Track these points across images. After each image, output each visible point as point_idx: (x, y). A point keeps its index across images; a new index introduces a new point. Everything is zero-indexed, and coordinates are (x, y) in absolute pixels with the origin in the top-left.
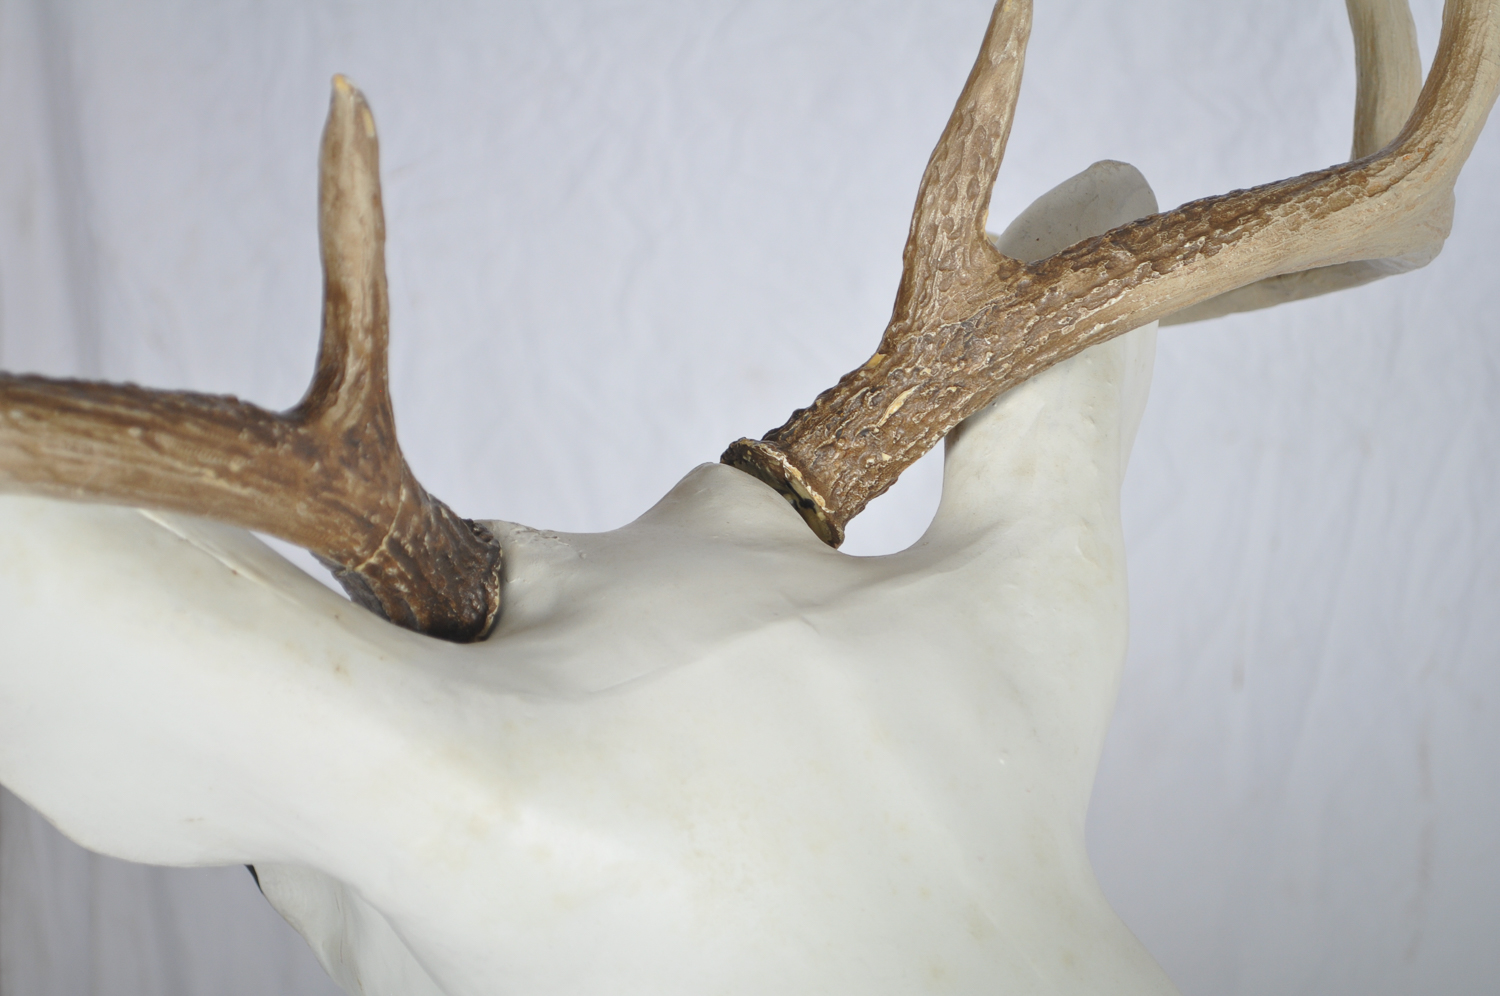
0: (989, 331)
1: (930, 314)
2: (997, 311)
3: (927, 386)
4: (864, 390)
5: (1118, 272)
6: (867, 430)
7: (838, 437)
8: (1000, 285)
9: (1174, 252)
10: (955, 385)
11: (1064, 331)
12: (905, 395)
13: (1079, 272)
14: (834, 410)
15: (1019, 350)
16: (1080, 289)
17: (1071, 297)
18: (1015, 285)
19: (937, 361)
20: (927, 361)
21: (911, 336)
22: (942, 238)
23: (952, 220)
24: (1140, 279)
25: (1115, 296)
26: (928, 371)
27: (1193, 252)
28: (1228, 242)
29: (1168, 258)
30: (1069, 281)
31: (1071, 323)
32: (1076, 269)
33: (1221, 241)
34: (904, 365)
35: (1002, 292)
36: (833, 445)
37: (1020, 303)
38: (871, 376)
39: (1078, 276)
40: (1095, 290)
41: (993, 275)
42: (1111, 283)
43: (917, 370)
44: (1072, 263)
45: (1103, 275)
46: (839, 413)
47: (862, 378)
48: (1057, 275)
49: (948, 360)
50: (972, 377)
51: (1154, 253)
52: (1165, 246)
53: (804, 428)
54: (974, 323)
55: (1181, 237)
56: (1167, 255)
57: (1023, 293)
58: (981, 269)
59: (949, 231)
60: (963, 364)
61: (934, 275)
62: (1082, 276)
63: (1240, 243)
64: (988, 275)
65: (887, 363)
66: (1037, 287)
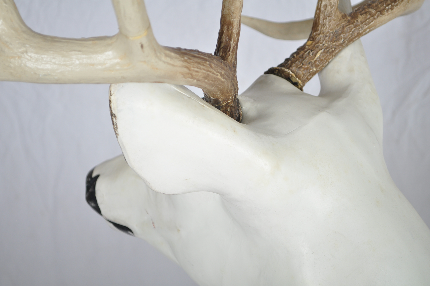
0: (342, 33)
1: (326, 29)
2: (343, 27)
3: (326, 49)
4: (309, 51)
5: (372, 15)
6: (310, 62)
7: (303, 64)
8: (343, 20)
9: (384, 9)
10: (334, 48)
11: (361, 32)
12: (320, 52)
13: (363, 16)
14: (300, 57)
15: (350, 38)
16: (363, 20)
17: (362, 23)
18: (347, 20)
19: (329, 42)
20: (326, 42)
21: (321, 35)
22: (329, 8)
23: (331, 3)
24: (377, 17)
25: (372, 22)
26: (326, 45)
27: (389, 9)
28: (396, 6)
29: (383, 11)
30: (361, 18)
31: (362, 29)
32: (361, 15)
33: (394, 6)
34: (319, 43)
35: (344, 22)
36: (301, 67)
37: (349, 25)
38: (309, 47)
39: (362, 17)
40: (368, 20)
41: (341, 18)
42: (371, 18)
43: (323, 45)
44: (360, 14)
45: (368, 16)
46: (302, 58)
47: (307, 48)
48: (357, 17)
49: (332, 41)
50: (338, 46)
51: (379, 10)
52: (382, 8)
53: (292, 63)
54: (338, 31)
55: (384, 5)
56: (382, 10)
57: (349, 23)
58: (338, 16)
59: (330, 6)
60: (336, 42)
61: (326, 18)
62: (363, 17)
63: (398, 6)
64: (339, 17)
65: (314, 43)
66: (352, 20)
